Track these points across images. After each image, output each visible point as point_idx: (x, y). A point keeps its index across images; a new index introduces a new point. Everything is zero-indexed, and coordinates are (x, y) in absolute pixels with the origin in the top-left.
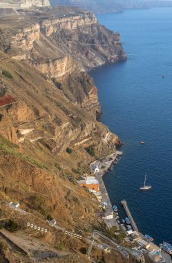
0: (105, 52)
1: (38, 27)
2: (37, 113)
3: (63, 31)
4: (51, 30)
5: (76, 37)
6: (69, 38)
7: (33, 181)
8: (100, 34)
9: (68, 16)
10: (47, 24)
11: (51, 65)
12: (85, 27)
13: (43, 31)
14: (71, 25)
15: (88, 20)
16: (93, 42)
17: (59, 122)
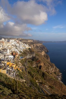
0: (45, 50)
1: (33, 45)
3: (37, 46)
4: (35, 46)
5: (39, 47)
6: (38, 47)
8: (43, 47)
9: (38, 43)
10: (34, 45)
12: (40, 45)
13: (34, 46)
15: (41, 44)
16: (42, 48)
17: (49, 66)
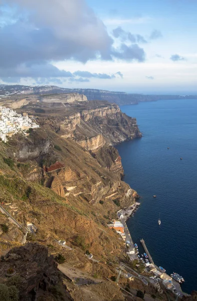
0: (127, 132)
1: (79, 115)
2: (78, 175)
3: (96, 118)
4: (88, 117)
5: (105, 122)
6: (101, 122)
7: (75, 224)
8: (122, 119)
9: (100, 107)
10: (85, 113)
11: (88, 141)
12: (112, 114)
13: (82, 117)
14: (102, 113)
15: (114, 110)
16: (117, 125)
17: (94, 182)
